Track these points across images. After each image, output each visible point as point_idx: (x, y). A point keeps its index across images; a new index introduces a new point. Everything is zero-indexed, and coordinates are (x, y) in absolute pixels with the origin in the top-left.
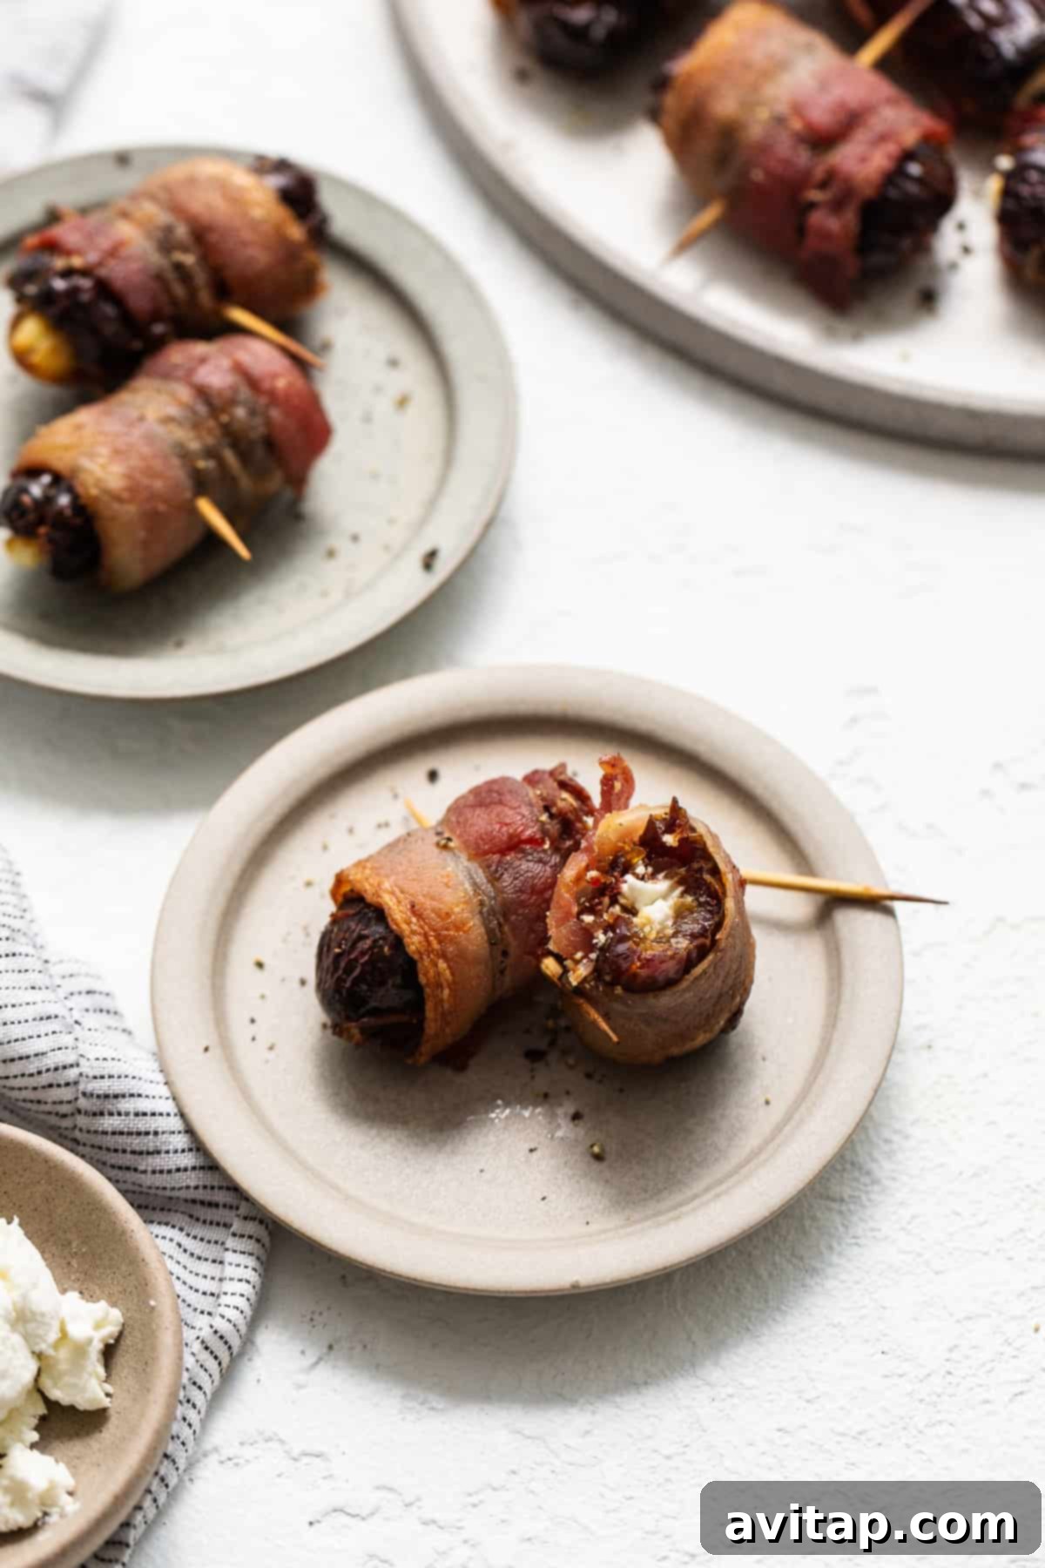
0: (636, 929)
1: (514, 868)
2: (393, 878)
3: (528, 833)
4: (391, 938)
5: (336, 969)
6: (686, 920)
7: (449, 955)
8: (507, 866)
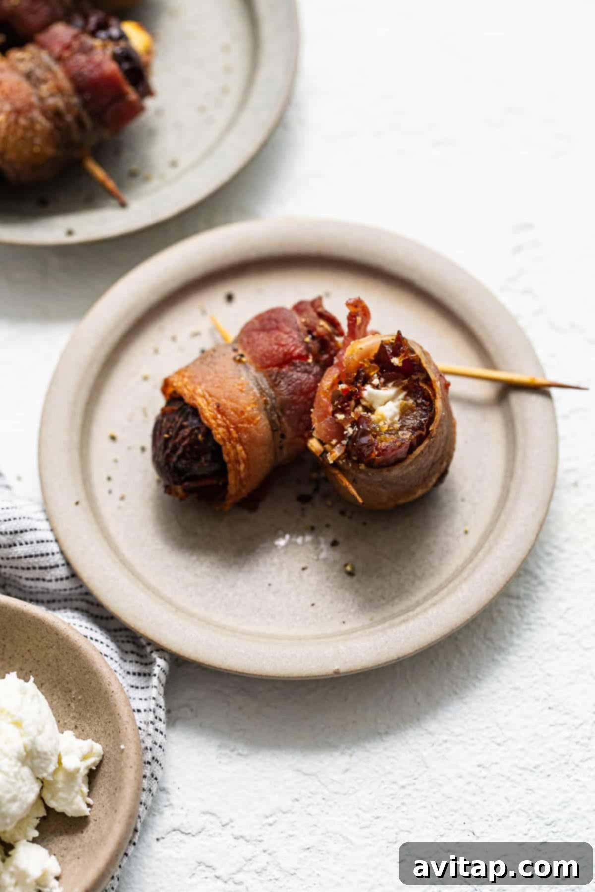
0: (374, 425)
1: (288, 377)
2: (203, 386)
3: (297, 351)
4: (202, 430)
5: (166, 447)
6: (408, 417)
7: (244, 441)
8: (283, 376)
